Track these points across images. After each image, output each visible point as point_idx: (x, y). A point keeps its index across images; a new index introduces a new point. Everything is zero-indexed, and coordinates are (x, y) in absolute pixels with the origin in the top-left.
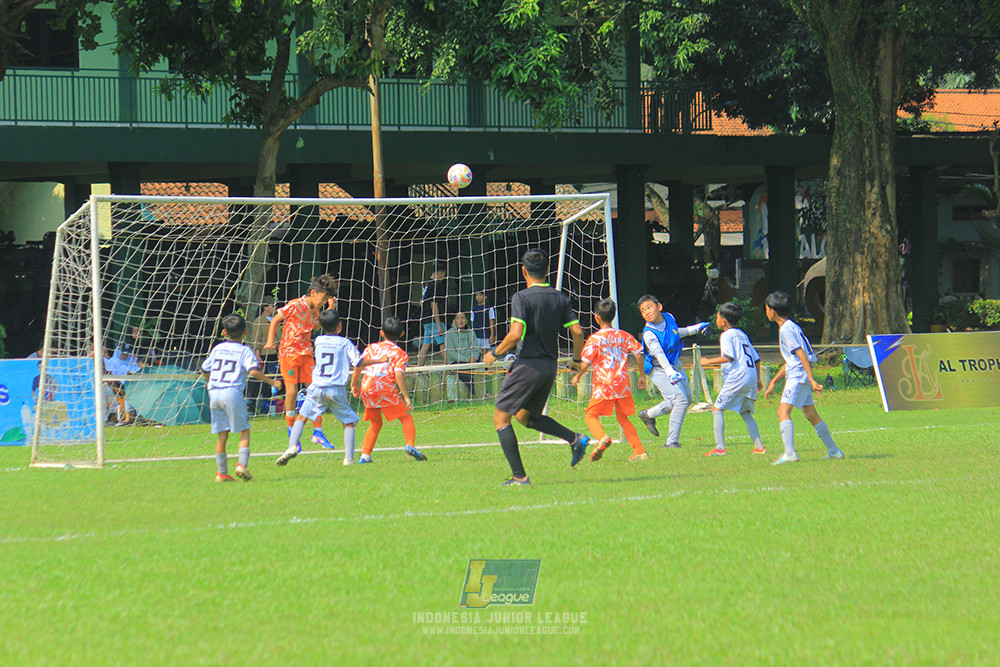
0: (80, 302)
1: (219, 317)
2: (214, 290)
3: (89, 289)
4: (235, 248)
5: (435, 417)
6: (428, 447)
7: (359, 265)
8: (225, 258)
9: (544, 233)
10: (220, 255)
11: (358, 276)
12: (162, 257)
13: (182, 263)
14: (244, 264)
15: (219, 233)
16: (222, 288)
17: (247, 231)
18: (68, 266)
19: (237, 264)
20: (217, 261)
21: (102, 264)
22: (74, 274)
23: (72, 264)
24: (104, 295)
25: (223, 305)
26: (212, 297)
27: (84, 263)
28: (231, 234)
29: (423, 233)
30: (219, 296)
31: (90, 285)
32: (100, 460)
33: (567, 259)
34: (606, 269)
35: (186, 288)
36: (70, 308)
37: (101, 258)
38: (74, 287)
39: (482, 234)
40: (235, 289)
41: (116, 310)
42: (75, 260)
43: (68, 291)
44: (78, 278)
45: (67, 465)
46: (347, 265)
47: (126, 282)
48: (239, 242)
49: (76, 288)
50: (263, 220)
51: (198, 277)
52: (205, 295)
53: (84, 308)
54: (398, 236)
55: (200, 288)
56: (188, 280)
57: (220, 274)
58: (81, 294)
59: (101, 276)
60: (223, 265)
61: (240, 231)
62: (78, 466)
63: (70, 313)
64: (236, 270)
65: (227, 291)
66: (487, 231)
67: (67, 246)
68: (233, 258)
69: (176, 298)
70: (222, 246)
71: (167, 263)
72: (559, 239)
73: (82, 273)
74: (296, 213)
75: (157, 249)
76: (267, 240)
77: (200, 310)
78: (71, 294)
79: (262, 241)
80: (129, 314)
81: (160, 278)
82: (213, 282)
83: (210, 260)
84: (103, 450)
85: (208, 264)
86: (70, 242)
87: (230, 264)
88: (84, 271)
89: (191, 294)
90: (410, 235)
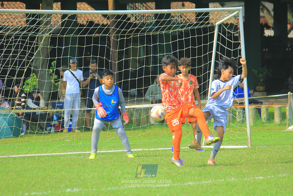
1: (23, 77)
2: (20, 62)
4: (32, 38)
5: (143, 134)
6: (141, 150)
7: (102, 48)
8: (27, 44)
9: (205, 30)
10: (23, 42)
11: (102, 55)
14: (37, 48)
15: (23, 30)
16: (25, 61)
17: (39, 29)
19: (33, 47)
20: (22, 46)
25: (25, 70)
26: (19, 66)
28: (30, 31)
29: (138, 31)
30: (23, 65)
33: (218, 45)
34: (240, 50)
39: (171, 31)
40: (32, 61)
46: (96, 48)
48: (34, 35)
50: (48, 23)
51: (11, 54)
52: (15, 65)
54: (124, 32)
57: (24, 53)
60: (25, 48)
61: (35, 29)
64: (33, 50)
65: (28, 63)
66: (173, 29)
68: (31, 44)
70: (24, 38)
72: (214, 33)
74: (66, 19)
76: (50, 34)
79: (47, 35)
82: (20, 57)
83: (18, 45)
87: (29, 48)
89: (7, 64)
90: (131, 32)
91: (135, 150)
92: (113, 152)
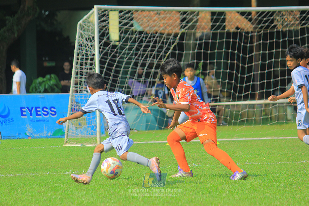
0: (89, 61)
2: (158, 56)
3: (94, 55)
6: (270, 138)
7: (234, 43)
8: (164, 39)
10: (161, 37)
11: (233, 49)
12: (131, 38)
13: (142, 41)
14: (174, 42)
16: (162, 55)
18: (83, 43)
19: (170, 43)
20: (160, 41)
21: (100, 42)
22: (86, 47)
23: (85, 42)
24: (102, 58)
26: (157, 59)
27: (91, 41)
29: (268, 27)
30: (161, 59)
31: (93, 53)
32: (98, 143)
35: (143, 55)
36: (84, 64)
37: (100, 39)
38: (86, 54)
41: (108, 65)
42: (86, 40)
43: (83, 56)
44: (88, 49)
45: (82, 145)
46: (228, 43)
47: (113, 51)
49: (88, 54)
51: (150, 49)
52: (154, 58)
53: (91, 64)
55: (151, 55)
56: (145, 50)
57: (161, 47)
58: (90, 57)
59: (100, 48)
60: (163, 43)
62: (87, 146)
63: (84, 67)
64: (169, 45)
65: (165, 56)
67: (82, 32)
68: (168, 39)
69: (139, 60)
71: (134, 42)
73: (90, 47)
75: (129, 34)
76: (186, 29)
77: (151, 66)
78: (85, 57)
79: (183, 30)
80: (114, 68)
81: (130, 49)
82: (158, 51)
83: (156, 40)
84: (100, 138)
85: (155, 42)
86: (84, 31)
87: (166, 42)
88: (92, 46)
89: (146, 57)
90: (261, 28)
91: (265, 138)
92: (244, 140)
